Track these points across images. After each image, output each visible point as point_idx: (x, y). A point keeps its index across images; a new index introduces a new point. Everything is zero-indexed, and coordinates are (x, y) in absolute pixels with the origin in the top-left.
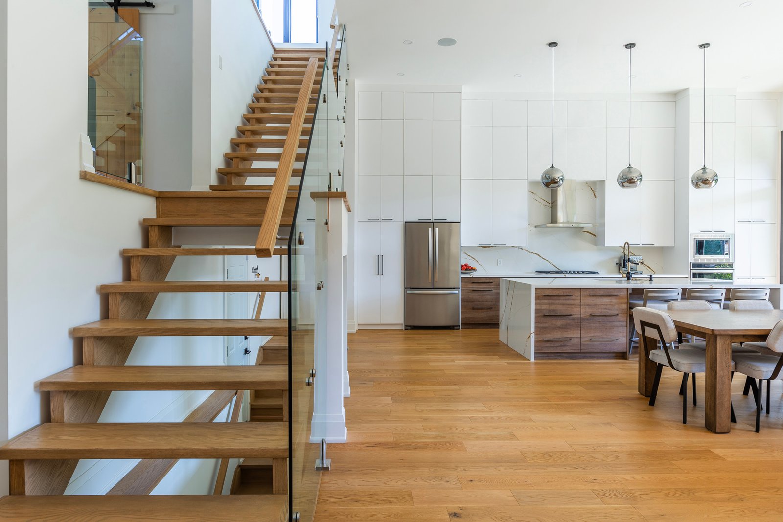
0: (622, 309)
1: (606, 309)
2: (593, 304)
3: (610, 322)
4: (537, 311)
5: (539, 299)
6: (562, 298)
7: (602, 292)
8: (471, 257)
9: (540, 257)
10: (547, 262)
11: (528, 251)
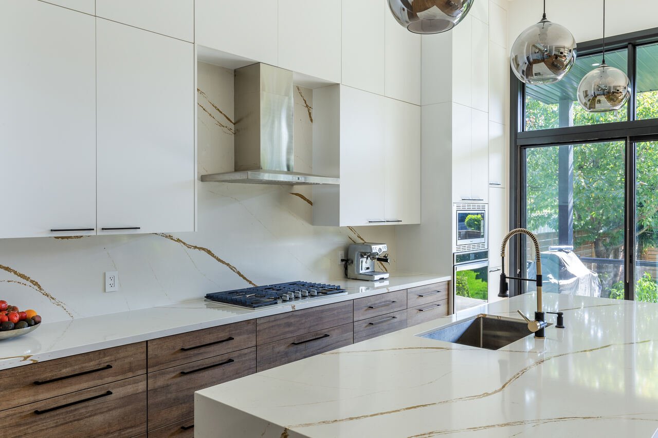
8: (15, 273)
9: (213, 255)
10: (228, 267)
11: (184, 243)
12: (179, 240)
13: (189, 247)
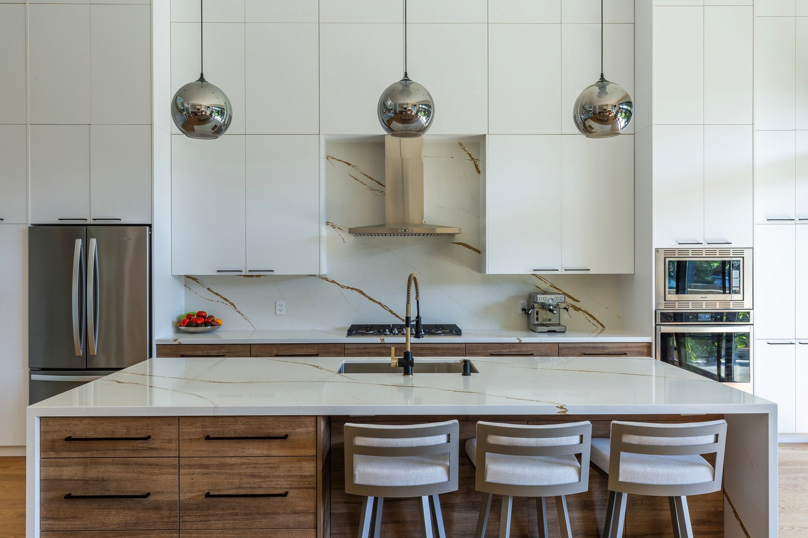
0: (301, 476)
1: (253, 476)
2: (215, 461)
3: (266, 514)
4: (47, 484)
5: (52, 449)
6: (122, 445)
7: (240, 429)
8: (221, 297)
9: (364, 295)
10: (380, 306)
11: (338, 284)
12: (333, 282)
13: (343, 287)
